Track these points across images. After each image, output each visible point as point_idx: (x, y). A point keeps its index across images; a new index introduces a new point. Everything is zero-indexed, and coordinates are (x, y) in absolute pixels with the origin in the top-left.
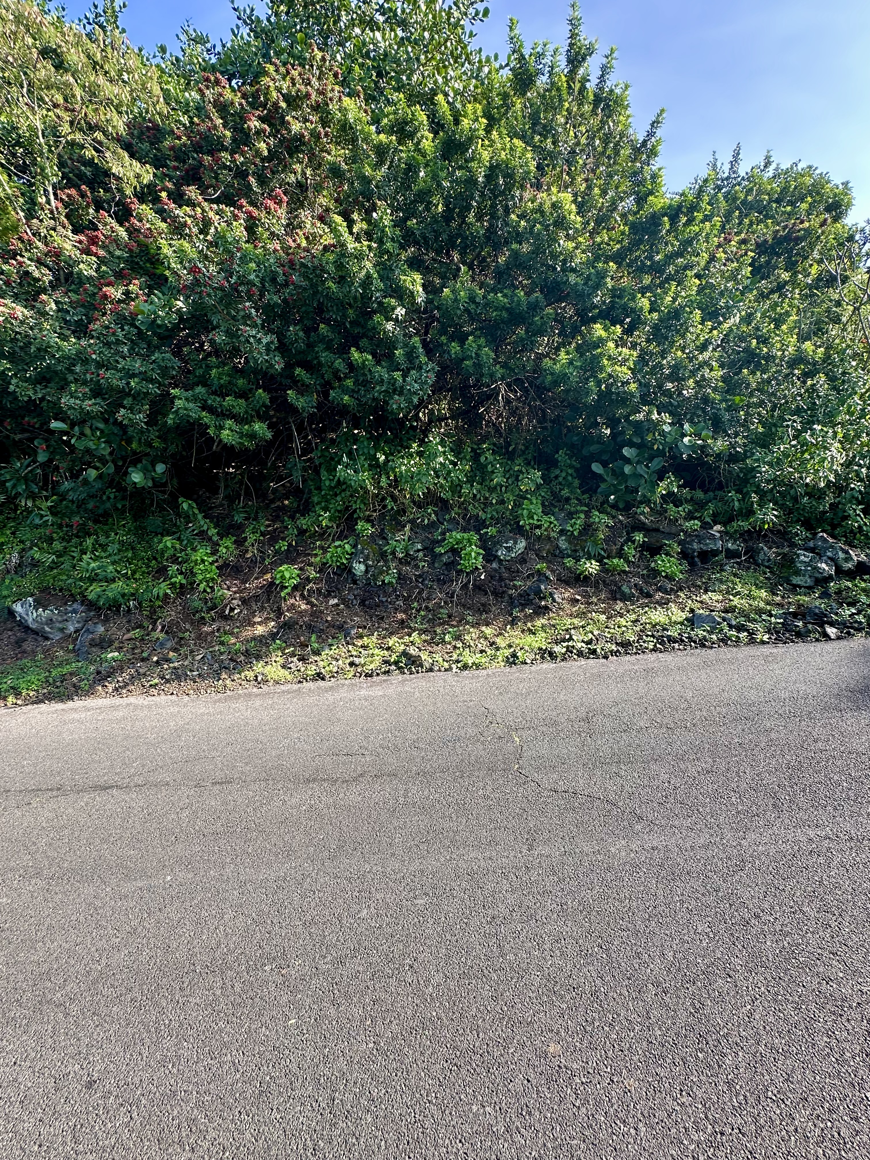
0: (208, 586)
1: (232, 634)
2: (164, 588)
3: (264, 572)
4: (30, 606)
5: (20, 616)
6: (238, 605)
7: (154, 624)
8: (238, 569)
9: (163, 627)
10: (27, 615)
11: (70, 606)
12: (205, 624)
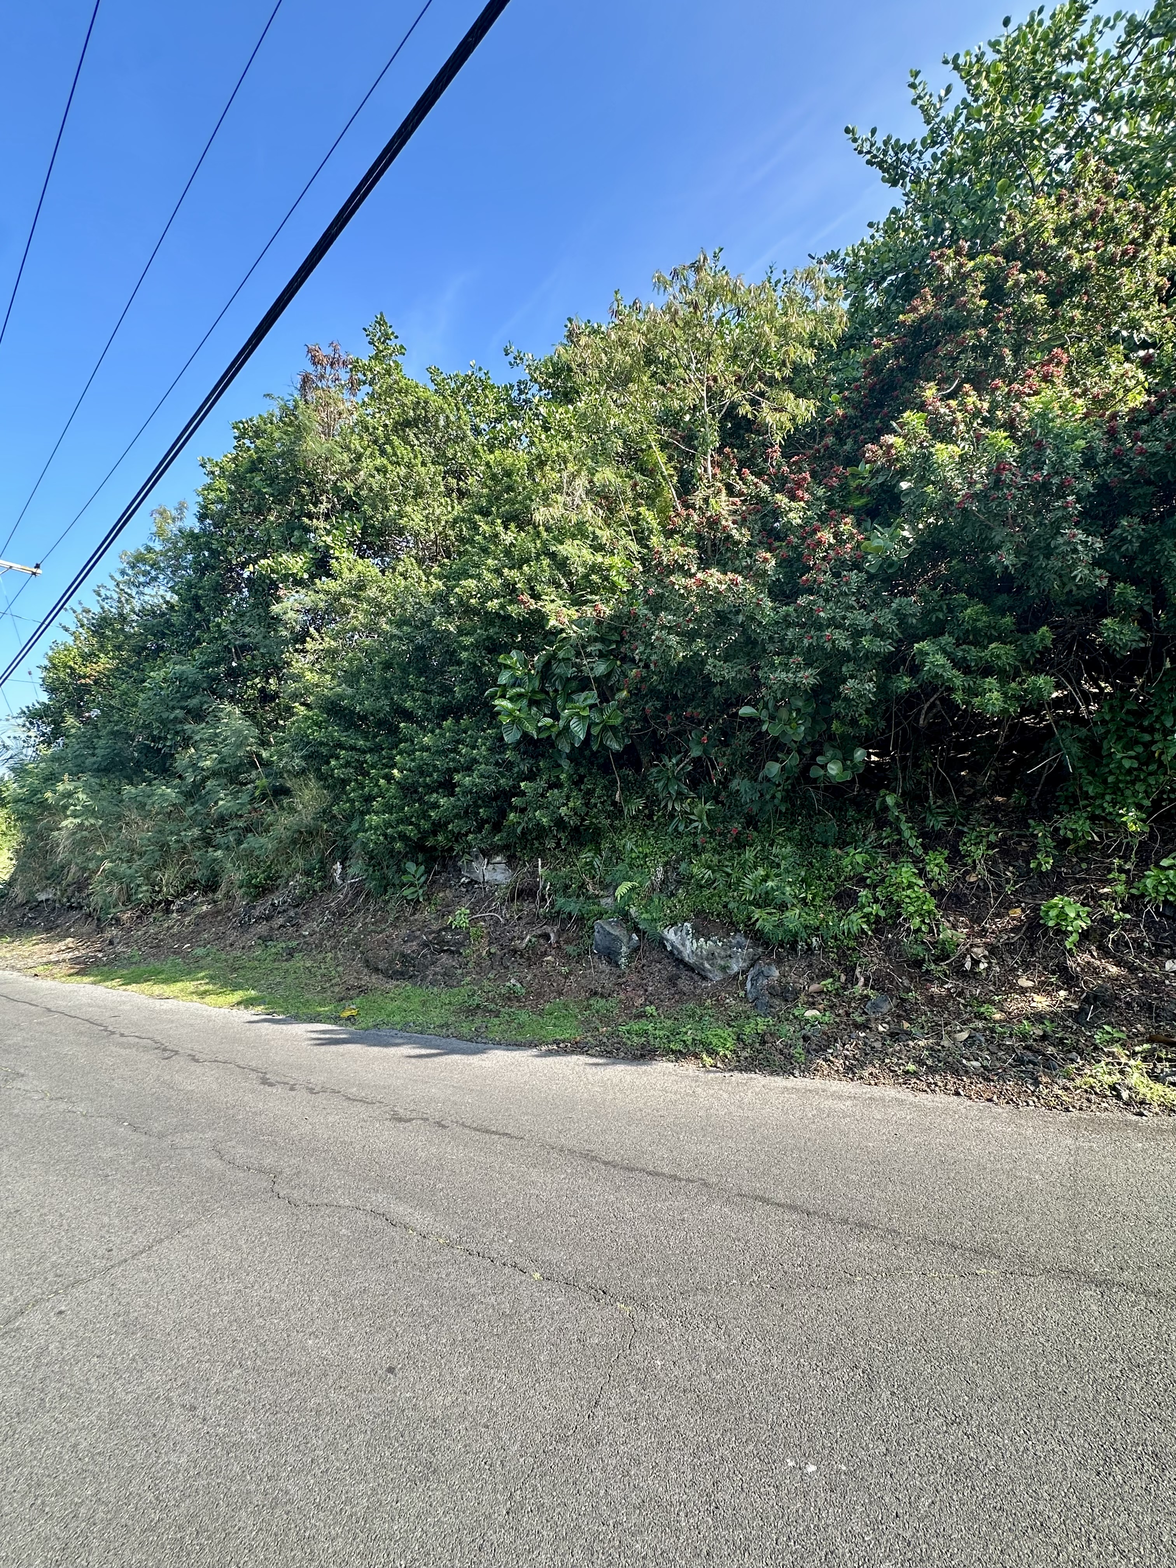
0: (923, 922)
1: (993, 1003)
2: (856, 921)
3: (1006, 906)
4: (688, 934)
5: (672, 946)
6: (985, 957)
7: (850, 971)
8: (959, 899)
9: (867, 979)
10: (683, 945)
11: (733, 937)
12: (931, 982)
